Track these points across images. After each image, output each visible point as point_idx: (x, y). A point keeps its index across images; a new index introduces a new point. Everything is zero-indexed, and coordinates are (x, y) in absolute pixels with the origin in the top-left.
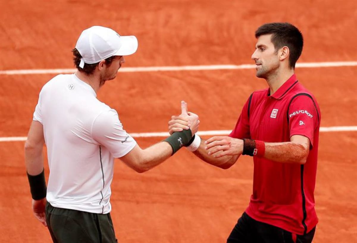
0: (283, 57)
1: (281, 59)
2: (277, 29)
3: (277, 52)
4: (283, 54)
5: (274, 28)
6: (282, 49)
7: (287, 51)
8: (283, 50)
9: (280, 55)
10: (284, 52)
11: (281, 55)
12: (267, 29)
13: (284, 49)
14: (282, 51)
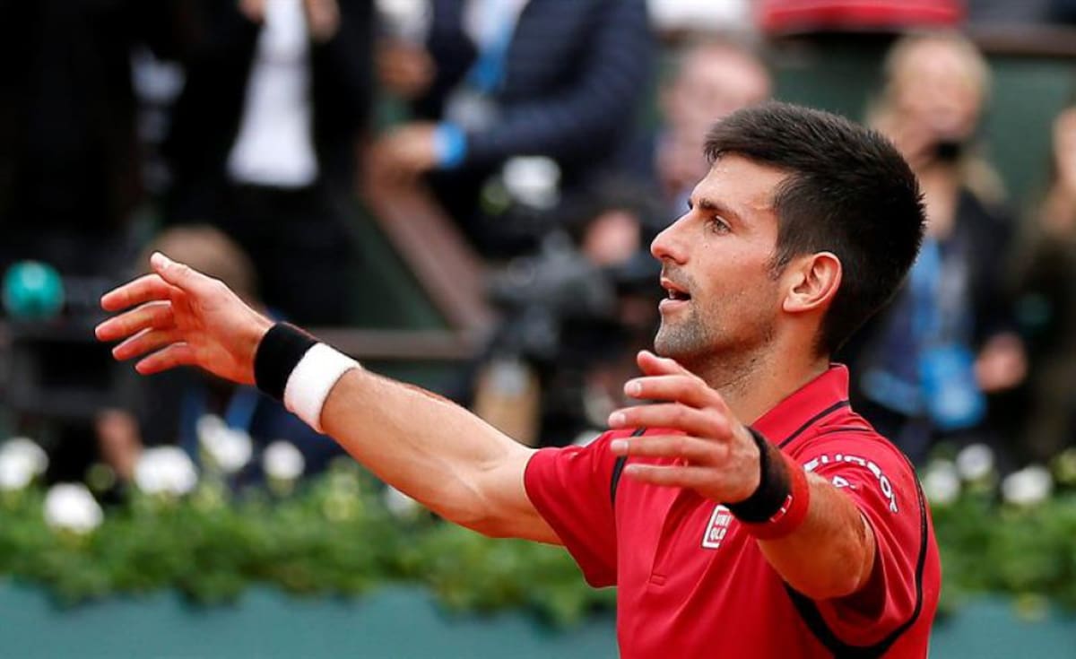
0: (797, 301)
1: (788, 305)
2: (819, 153)
3: (780, 264)
4: (805, 282)
5: (810, 147)
6: (809, 260)
7: (829, 279)
8: (810, 267)
9: (793, 286)
10: (813, 274)
11: (796, 290)
12: (775, 140)
13: (819, 263)
14: (803, 269)
